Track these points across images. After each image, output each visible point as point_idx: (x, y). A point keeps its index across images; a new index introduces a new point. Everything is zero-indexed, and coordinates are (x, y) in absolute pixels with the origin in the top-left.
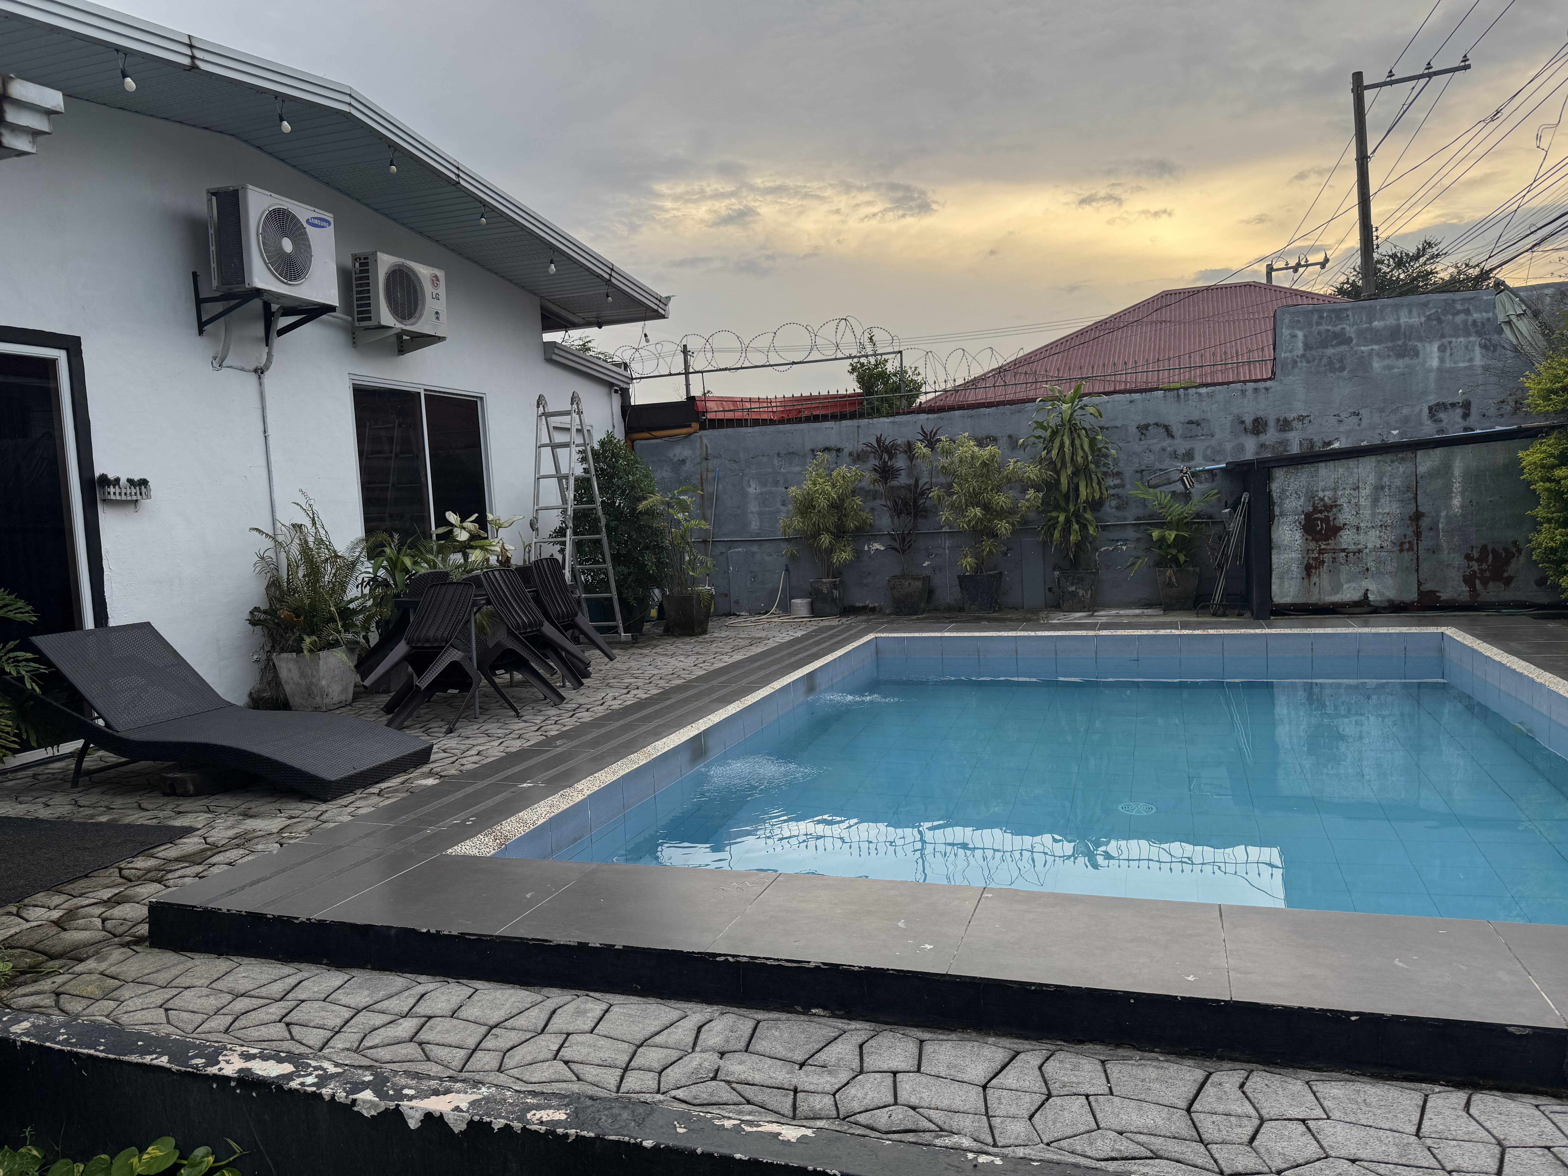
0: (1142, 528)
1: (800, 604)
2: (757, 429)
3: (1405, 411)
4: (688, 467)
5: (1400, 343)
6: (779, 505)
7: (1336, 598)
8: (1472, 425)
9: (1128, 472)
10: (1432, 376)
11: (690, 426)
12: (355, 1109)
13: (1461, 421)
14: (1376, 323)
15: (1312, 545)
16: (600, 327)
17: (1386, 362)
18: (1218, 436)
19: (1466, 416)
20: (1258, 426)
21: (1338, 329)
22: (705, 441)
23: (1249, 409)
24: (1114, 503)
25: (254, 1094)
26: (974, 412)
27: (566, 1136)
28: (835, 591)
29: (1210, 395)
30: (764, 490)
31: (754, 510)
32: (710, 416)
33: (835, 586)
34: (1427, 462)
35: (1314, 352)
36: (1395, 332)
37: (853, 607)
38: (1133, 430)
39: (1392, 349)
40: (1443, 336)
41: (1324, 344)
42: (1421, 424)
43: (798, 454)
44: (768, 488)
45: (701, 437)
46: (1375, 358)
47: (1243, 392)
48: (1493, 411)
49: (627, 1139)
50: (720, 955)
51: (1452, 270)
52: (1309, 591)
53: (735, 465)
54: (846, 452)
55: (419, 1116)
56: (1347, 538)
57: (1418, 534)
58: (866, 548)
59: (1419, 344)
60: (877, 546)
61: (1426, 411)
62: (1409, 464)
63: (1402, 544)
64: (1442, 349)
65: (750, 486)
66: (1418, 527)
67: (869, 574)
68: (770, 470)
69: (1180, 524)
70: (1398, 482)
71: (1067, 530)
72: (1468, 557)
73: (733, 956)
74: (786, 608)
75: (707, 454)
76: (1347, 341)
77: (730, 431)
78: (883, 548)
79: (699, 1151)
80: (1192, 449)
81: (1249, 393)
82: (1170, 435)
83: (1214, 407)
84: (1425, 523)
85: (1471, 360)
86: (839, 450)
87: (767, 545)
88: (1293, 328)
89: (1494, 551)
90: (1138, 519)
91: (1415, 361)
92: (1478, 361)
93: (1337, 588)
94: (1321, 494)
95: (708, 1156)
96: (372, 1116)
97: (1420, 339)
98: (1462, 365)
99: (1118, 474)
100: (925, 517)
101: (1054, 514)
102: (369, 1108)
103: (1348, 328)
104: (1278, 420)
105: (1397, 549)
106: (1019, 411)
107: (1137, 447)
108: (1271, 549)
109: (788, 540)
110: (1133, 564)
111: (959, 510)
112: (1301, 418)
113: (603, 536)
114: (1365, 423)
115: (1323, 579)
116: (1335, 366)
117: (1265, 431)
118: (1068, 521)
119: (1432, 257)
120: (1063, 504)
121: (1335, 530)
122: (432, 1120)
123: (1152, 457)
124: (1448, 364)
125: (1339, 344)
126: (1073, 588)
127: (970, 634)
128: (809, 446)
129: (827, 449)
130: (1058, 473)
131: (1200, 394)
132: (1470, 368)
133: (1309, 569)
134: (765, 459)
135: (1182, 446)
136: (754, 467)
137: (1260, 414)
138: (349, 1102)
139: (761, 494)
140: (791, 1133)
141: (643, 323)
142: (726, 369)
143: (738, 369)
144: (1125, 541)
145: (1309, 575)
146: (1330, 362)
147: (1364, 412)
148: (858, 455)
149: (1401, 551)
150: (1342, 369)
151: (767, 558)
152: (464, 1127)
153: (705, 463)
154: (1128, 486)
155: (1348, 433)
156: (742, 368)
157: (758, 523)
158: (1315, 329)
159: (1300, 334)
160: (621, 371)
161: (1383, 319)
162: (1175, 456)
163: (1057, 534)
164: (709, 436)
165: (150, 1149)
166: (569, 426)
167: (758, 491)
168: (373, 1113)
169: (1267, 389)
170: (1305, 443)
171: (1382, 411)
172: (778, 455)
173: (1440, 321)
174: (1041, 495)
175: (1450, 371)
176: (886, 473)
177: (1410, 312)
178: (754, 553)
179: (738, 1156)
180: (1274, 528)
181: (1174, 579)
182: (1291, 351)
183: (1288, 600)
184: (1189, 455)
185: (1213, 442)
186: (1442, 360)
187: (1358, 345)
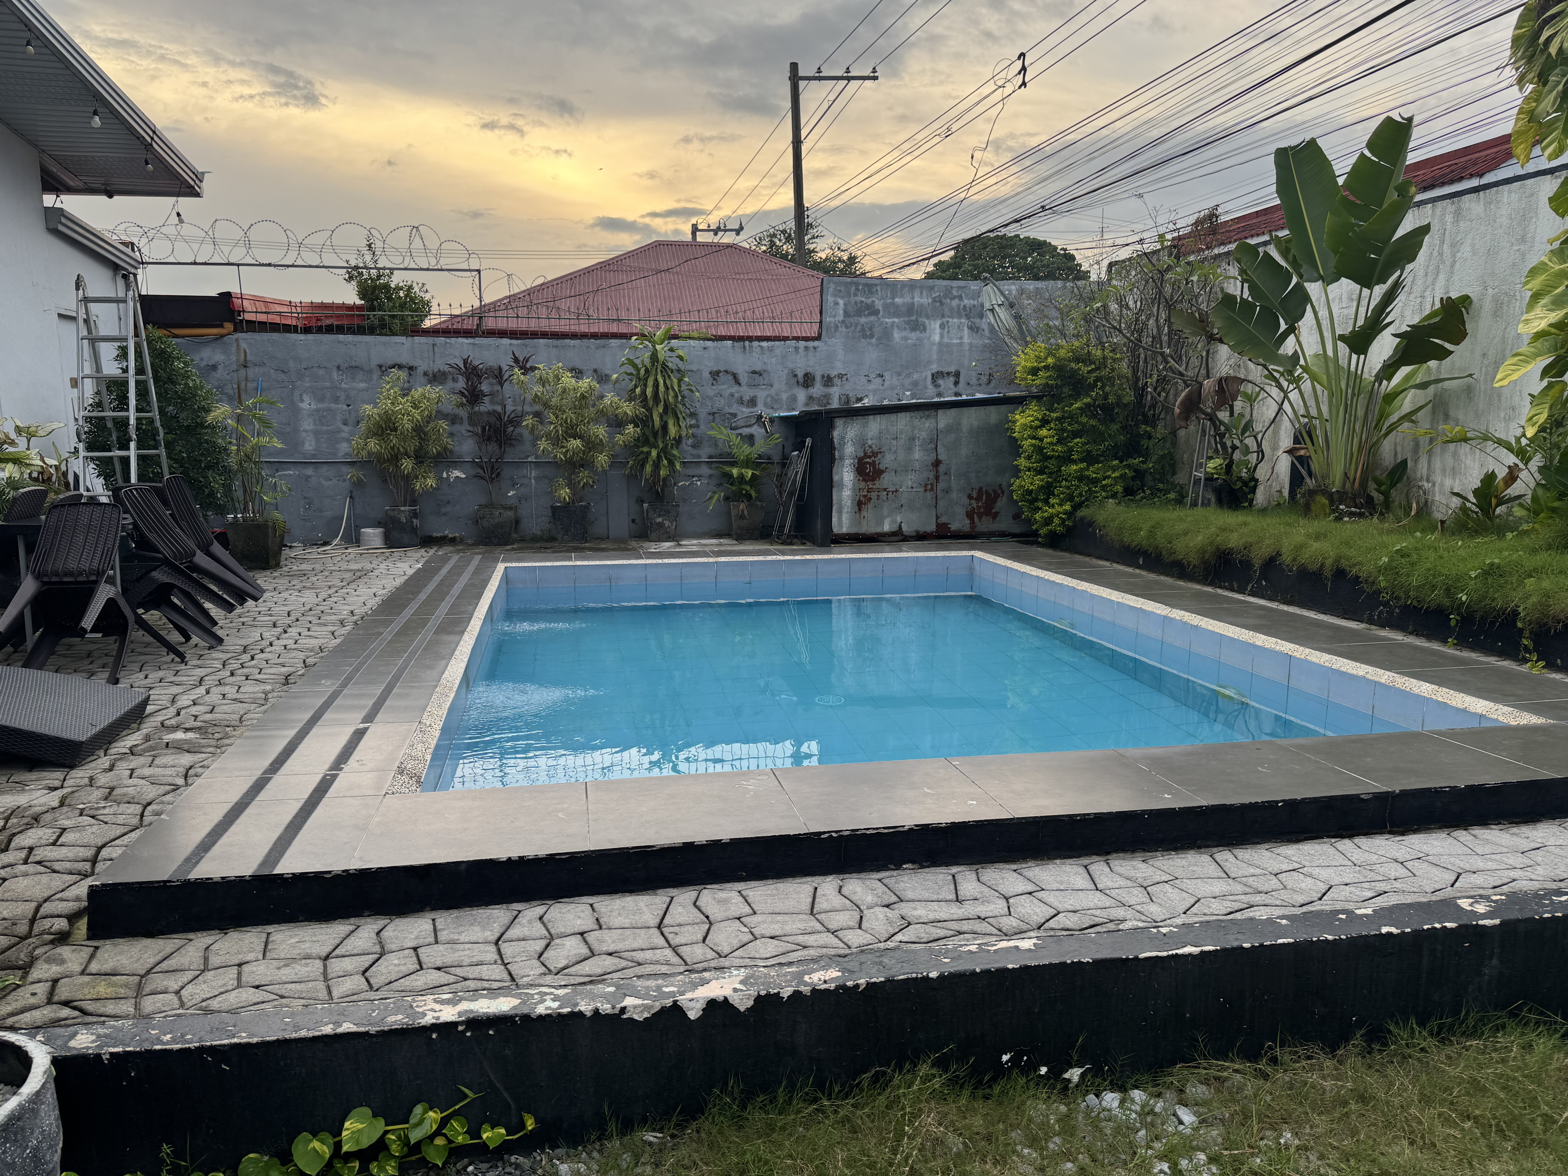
0: (714, 465)
1: (373, 535)
2: (310, 337)
3: (916, 376)
4: (220, 373)
5: (913, 318)
6: (340, 424)
7: (878, 530)
8: (960, 391)
9: (703, 413)
10: (935, 348)
11: (222, 326)
12: (625, 1016)
13: (952, 386)
14: (897, 300)
15: (863, 485)
16: (110, 197)
17: (904, 334)
18: (776, 386)
19: (956, 383)
20: (808, 381)
21: (869, 301)
22: (243, 345)
23: (802, 363)
24: (690, 442)
25: (491, 1032)
26: (559, 342)
27: (857, 986)
28: (415, 521)
29: (771, 350)
30: (320, 406)
31: (309, 428)
32: (248, 317)
33: (415, 515)
34: (944, 419)
35: (851, 320)
36: (910, 309)
37: (430, 537)
38: (706, 375)
39: (907, 323)
40: (943, 316)
41: (859, 313)
42: (926, 388)
43: (362, 369)
44: (325, 405)
45: (237, 340)
46: (896, 331)
47: (796, 348)
48: (974, 381)
49: (914, 975)
50: (824, 833)
51: (828, 251)
52: (860, 523)
53: (283, 376)
54: (420, 370)
55: (701, 1005)
56: (886, 480)
57: (937, 478)
58: (445, 475)
59: (927, 321)
60: (457, 473)
61: (930, 377)
62: (933, 420)
63: (926, 485)
64: (942, 326)
65: (302, 401)
66: (937, 472)
67: (448, 502)
68: (328, 384)
69: (748, 463)
70: (924, 435)
71: (657, 466)
72: (970, 497)
73: (836, 832)
74: (353, 539)
75: (245, 360)
76: (876, 312)
77: (275, 336)
78: (463, 476)
79: (978, 970)
80: (755, 397)
81: (801, 350)
82: (738, 382)
83: (773, 360)
84: (942, 468)
85: (961, 338)
86: (411, 368)
87: (325, 468)
88: (836, 296)
89: (987, 492)
90: (710, 457)
91: (923, 335)
92: (966, 340)
93: (880, 522)
94: (870, 442)
95: (986, 973)
96: (646, 1019)
97: (928, 317)
98: (955, 341)
99: (693, 415)
100: (511, 445)
101: (645, 449)
102: (642, 1012)
103: (877, 302)
104: (823, 376)
105: (922, 489)
106: (604, 347)
107: (710, 391)
108: (832, 487)
109: (352, 464)
110: (711, 498)
111: (557, 441)
112: (841, 376)
113: (162, 451)
114: (887, 383)
115: (869, 512)
116: (866, 333)
117: (813, 385)
118: (659, 456)
119: (813, 238)
120: (652, 439)
121: (878, 473)
122: (715, 1006)
123: (723, 401)
124: (946, 340)
125: (870, 314)
126: (659, 520)
127: (601, 563)
128: (375, 362)
129: (400, 367)
130: (650, 410)
131: (762, 347)
132: (961, 344)
133: (860, 505)
134: (321, 372)
135: (747, 393)
136: (307, 379)
137: (809, 370)
138: (617, 1011)
139: (318, 410)
140: (1026, 944)
141: (174, 199)
142: (270, 265)
143: (288, 266)
144: (700, 477)
145: (860, 510)
146: (863, 330)
147: (887, 375)
148: (434, 376)
149: (926, 491)
150: (872, 336)
151: (326, 483)
152: (751, 1003)
153: (243, 372)
154: (702, 427)
155: (875, 392)
156: (293, 266)
157: (313, 443)
158: (853, 299)
159: (841, 302)
160: (128, 251)
161: (902, 296)
162: (741, 401)
163: (648, 468)
164: (245, 339)
165: (347, 1124)
166: (74, 314)
167: (313, 407)
168: (646, 1015)
169: (815, 348)
170: (843, 398)
171: (899, 374)
172: (338, 368)
173: (942, 304)
174: (638, 430)
175: (948, 345)
176: (473, 396)
177: (921, 293)
178: (309, 477)
179: (1010, 966)
180: (834, 470)
181: (746, 512)
182: (834, 316)
183: (844, 530)
184: (753, 402)
185: (773, 392)
186: (942, 336)
187: (884, 317)
